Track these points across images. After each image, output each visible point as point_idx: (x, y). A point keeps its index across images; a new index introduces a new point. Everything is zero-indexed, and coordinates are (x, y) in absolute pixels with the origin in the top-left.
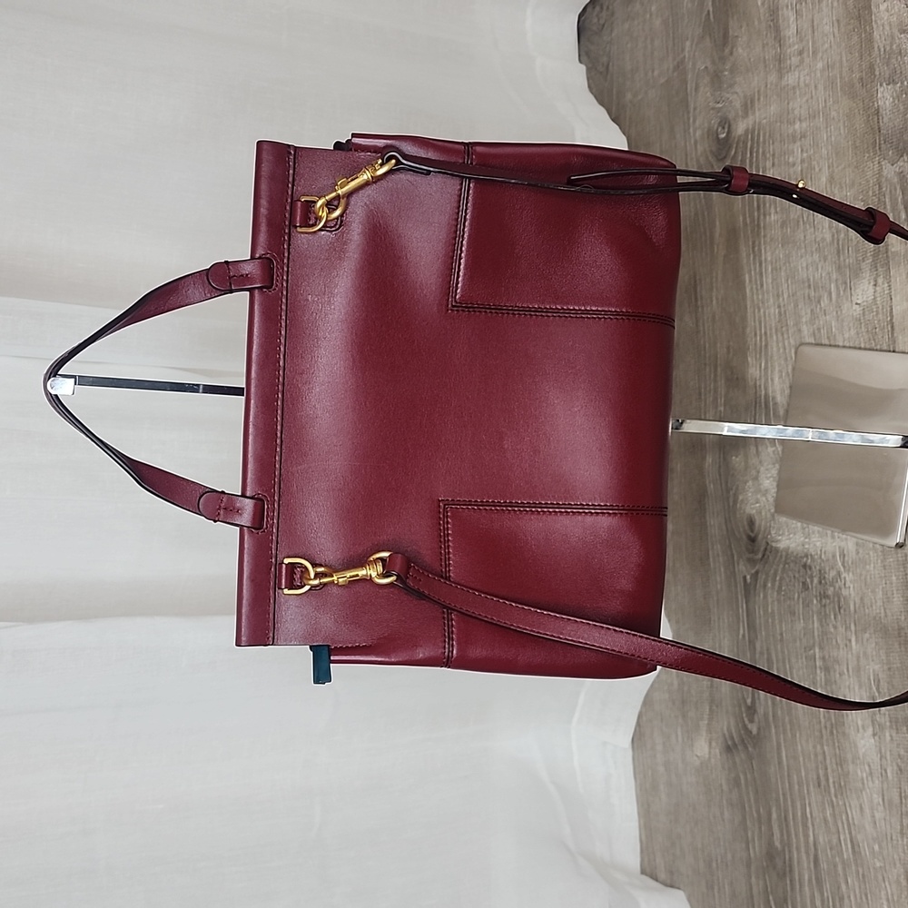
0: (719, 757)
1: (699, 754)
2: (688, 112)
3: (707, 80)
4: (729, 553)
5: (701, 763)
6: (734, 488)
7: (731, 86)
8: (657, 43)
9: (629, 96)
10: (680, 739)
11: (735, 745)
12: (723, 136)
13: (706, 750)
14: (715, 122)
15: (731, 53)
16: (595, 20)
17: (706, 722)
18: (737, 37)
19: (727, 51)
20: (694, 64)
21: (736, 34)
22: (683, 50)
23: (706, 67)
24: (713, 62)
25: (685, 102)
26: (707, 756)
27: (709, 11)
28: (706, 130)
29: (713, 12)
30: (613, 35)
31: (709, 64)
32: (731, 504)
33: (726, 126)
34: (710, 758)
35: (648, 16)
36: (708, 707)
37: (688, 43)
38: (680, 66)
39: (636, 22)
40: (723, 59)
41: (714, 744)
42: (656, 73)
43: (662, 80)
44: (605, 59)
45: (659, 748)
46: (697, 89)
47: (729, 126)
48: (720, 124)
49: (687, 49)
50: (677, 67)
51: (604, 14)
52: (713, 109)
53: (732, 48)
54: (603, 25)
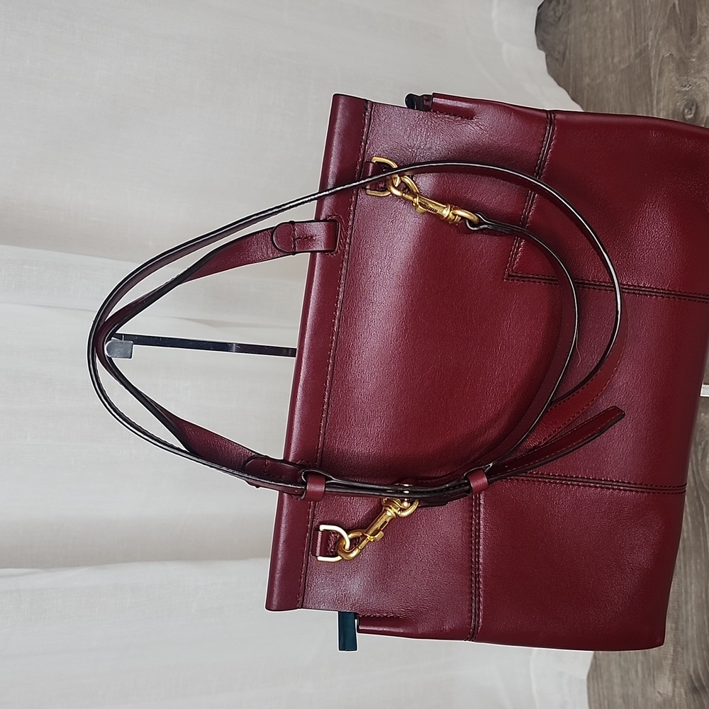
0: (684, 696)
1: (661, 692)
2: (652, 95)
3: (672, 66)
4: (697, 504)
5: (664, 700)
6: (703, 443)
7: (699, 71)
8: (617, 33)
9: (587, 80)
10: (640, 675)
11: (703, 687)
12: (690, 117)
13: (670, 688)
14: (681, 105)
15: (699, 42)
16: (552, 13)
17: (670, 662)
18: (705, 27)
19: (694, 40)
20: (658, 52)
21: (705, 24)
22: (646, 39)
23: (671, 55)
24: (679, 50)
25: (648, 87)
26: (671, 694)
27: (674, 4)
28: (671, 111)
29: (679, 4)
30: (570, 26)
31: (674, 52)
32: (700, 458)
33: (694, 108)
34: (673, 696)
35: (608, 9)
36: (672, 648)
37: (651, 33)
38: (643, 54)
39: (595, 15)
40: (690, 48)
41: (678, 683)
42: (616, 60)
43: (622, 67)
44: (561, 48)
45: (617, 680)
46: (661, 75)
47: (697, 108)
48: (686, 106)
49: (650, 38)
50: (639, 55)
51: (561, 8)
52: (679, 92)
53: (700, 37)
54: (560, 18)
